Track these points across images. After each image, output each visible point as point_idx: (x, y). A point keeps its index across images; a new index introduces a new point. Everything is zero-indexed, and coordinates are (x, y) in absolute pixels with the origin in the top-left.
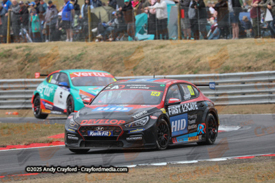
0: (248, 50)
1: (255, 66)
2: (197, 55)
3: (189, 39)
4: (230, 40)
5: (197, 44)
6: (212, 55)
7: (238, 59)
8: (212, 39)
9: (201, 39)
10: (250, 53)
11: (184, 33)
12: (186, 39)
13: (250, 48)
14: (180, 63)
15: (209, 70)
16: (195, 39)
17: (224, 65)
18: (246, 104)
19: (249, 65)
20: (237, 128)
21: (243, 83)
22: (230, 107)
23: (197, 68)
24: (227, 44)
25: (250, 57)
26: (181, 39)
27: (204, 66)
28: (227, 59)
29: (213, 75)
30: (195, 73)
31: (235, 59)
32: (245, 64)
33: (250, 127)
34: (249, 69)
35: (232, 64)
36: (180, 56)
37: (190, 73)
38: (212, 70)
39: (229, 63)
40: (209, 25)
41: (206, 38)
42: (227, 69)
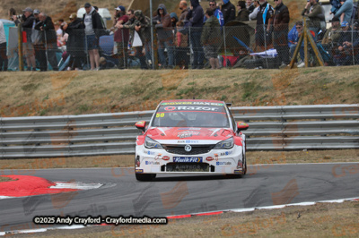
0: (111, 84)
1: (121, 105)
2: (45, 91)
3: (34, 70)
4: (88, 72)
5: (44, 77)
6: (64, 91)
7: (98, 96)
8: (64, 70)
9: (50, 70)
10: (114, 89)
11: (27, 61)
12: (29, 69)
13: (114, 82)
14: (22, 101)
15: (60, 110)
16: (42, 70)
17: (81, 103)
18: (109, 155)
19: (113, 104)
20: (98, 186)
21: (106, 127)
22: (89, 158)
23: (46, 107)
24: (84, 76)
25: (113, 94)
26: (23, 70)
27: (54, 105)
28: (84, 96)
29: (66, 116)
30: (41, 115)
31: (95, 97)
32: (108, 103)
33: (115, 185)
34: (113, 108)
35: (90, 103)
36: (22, 92)
37: (36, 115)
38: (65, 111)
39: (87, 101)
40: (60, 51)
41: (56, 69)
42: (84, 109)
